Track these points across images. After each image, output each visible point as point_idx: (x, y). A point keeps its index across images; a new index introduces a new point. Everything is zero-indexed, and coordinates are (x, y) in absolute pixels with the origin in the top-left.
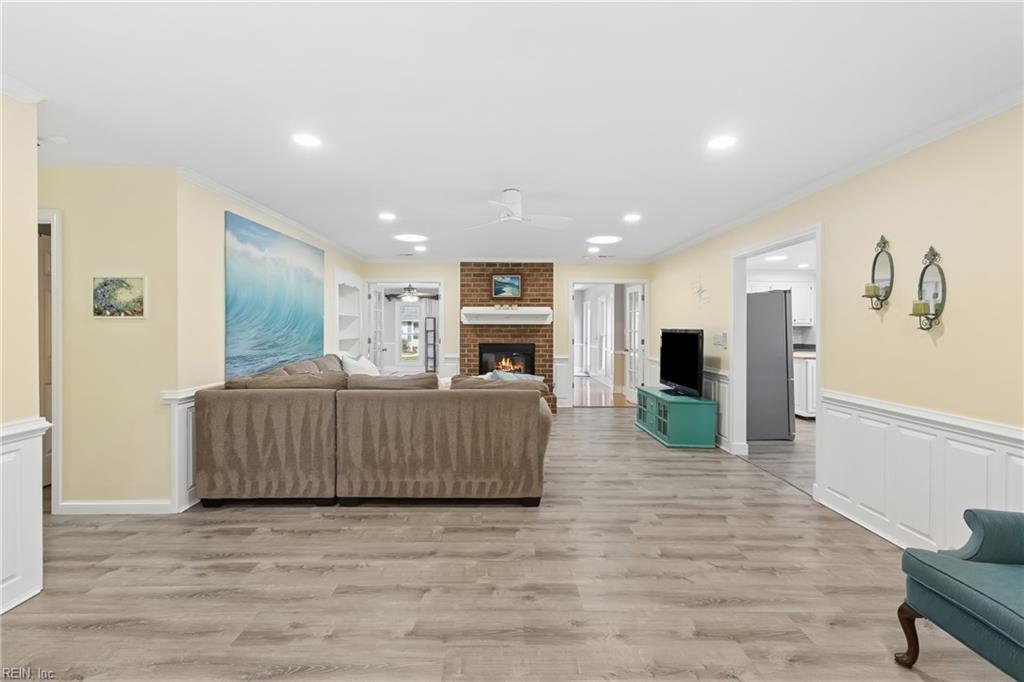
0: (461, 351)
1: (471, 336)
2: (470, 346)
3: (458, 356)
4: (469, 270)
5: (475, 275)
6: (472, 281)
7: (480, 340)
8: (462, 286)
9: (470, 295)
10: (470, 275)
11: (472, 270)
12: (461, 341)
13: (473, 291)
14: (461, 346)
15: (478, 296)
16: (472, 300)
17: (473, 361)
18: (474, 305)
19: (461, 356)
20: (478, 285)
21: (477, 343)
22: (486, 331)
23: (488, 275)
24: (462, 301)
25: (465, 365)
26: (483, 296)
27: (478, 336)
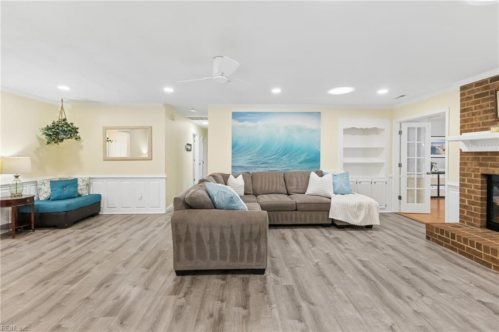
0: (461, 180)
1: (472, 165)
2: (470, 175)
3: (459, 186)
4: (469, 93)
5: (476, 96)
6: (472, 104)
7: (482, 170)
8: (462, 111)
9: (472, 120)
10: (470, 98)
11: (473, 91)
12: (461, 169)
13: (474, 114)
14: (461, 175)
15: (481, 119)
16: (473, 125)
17: (473, 192)
18: (475, 130)
19: (461, 185)
20: (481, 107)
21: (480, 173)
22: (489, 159)
23: (492, 93)
24: (462, 127)
25: (465, 196)
26: (487, 118)
27: (480, 165)
